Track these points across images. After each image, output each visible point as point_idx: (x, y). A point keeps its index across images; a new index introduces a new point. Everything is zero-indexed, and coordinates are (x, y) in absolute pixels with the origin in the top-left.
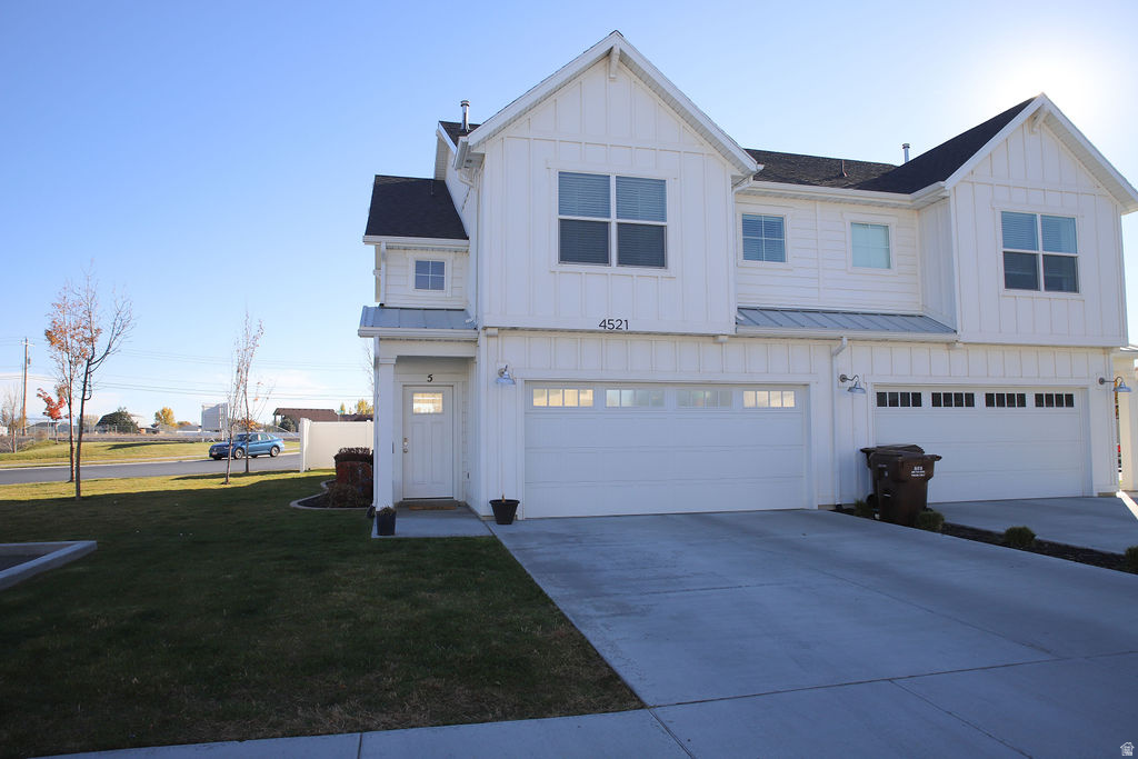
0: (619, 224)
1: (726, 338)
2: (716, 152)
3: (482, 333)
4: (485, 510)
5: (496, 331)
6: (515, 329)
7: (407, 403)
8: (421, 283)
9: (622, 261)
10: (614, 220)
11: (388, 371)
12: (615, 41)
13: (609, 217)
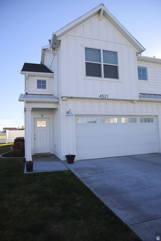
0: (104, 65)
1: (136, 101)
2: (131, 45)
3: (61, 100)
4: (63, 158)
5: (66, 98)
6: (72, 98)
7: (35, 124)
8: (39, 87)
9: (105, 77)
10: (102, 63)
11: (29, 113)
12: (101, 7)
13: (101, 62)
